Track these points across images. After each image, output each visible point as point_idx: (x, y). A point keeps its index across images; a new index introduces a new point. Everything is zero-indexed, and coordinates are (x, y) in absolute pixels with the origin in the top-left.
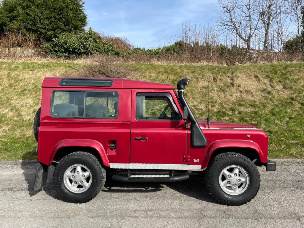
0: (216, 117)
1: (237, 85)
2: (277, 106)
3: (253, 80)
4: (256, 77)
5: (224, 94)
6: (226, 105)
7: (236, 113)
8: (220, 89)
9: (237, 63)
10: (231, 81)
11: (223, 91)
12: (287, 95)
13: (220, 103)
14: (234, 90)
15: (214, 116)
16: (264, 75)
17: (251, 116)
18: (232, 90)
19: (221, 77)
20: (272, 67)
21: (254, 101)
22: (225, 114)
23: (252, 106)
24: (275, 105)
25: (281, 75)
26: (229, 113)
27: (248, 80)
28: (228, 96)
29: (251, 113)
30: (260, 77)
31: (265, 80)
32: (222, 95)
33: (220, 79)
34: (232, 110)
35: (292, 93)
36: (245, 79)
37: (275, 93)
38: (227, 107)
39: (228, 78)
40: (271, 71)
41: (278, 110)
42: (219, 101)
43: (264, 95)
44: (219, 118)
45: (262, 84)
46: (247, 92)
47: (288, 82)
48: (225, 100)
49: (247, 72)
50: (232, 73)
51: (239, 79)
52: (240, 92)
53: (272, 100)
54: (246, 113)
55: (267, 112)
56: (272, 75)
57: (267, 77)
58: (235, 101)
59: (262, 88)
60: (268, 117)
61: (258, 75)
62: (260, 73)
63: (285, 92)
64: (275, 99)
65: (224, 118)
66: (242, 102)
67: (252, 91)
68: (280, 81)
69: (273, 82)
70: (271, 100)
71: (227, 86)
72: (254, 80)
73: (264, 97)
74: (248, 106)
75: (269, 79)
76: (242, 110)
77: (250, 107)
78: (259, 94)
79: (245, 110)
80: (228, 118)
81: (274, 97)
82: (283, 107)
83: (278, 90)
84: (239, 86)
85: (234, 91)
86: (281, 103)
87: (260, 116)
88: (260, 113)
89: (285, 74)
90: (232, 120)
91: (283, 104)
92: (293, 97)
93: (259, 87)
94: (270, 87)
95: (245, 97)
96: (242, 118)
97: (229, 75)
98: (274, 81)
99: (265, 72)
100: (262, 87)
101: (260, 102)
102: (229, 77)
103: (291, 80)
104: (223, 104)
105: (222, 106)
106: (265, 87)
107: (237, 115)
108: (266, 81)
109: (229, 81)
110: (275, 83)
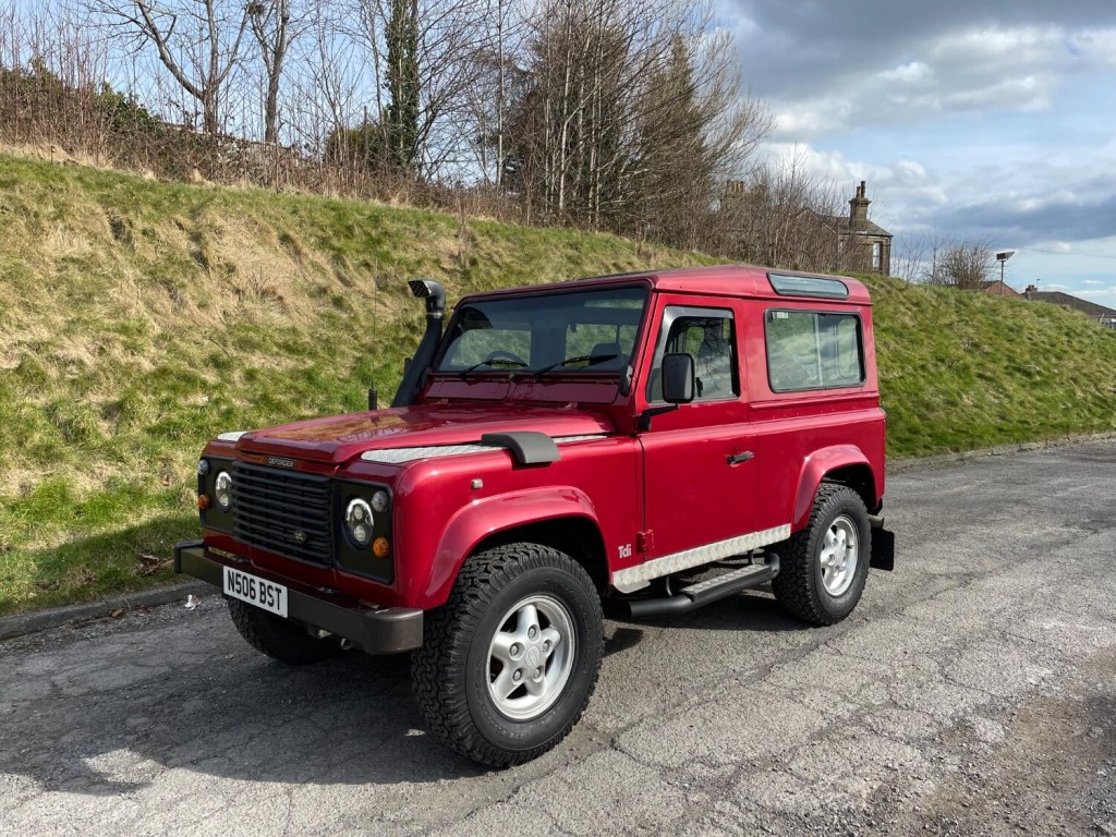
0: (154, 394)
1: (221, 263)
2: (372, 351)
3: (276, 250)
4: (285, 239)
5: (171, 297)
6: (189, 342)
7: (237, 375)
8: (151, 273)
9: (197, 175)
10: (194, 247)
11: (167, 283)
12: (394, 314)
13: (163, 337)
14: (209, 282)
15: (146, 393)
16: (311, 236)
17: (296, 388)
18: (202, 283)
19: (147, 225)
20: (333, 209)
21: (294, 330)
22: (190, 382)
23: (291, 349)
24: (363, 346)
25: (366, 243)
26: (207, 377)
27: (260, 250)
28: (192, 305)
29: (291, 378)
30: (299, 242)
31: (318, 254)
32: (164, 301)
33: (144, 233)
34: (216, 362)
35: (407, 307)
36: (245, 242)
37: (355, 302)
38: (194, 351)
39: (177, 231)
40: (332, 226)
41: (377, 365)
42: (157, 327)
43: (322, 310)
44: (168, 401)
45: (310, 268)
46: (265, 293)
47: (390, 269)
48: (180, 322)
49: (249, 216)
50: (194, 213)
51: (224, 241)
52: (237, 291)
53: (352, 330)
54: (274, 378)
55: (345, 373)
56: (339, 240)
57: (324, 243)
58: (222, 328)
59: (314, 283)
60: (349, 389)
61: (291, 233)
62: (298, 228)
63: (388, 303)
64: (362, 327)
65: (191, 400)
66: (251, 334)
67: (280, 292)
68: (367, 265)
69: (345, 266)
70: (348, 328)
71: (180, 263)
72: (280, 250)
73: (325, 316)
74: (275, 349)
75: (332, 252)
76: (257, 366)
77: (281, 352)
78: (304, 302)
79: (268, 365)
80: (206, 399)
81: (355, 318)
82: (389, 356)
83: (365, 296)
84: (231, 269)
85: (211, 286)
86: (380, 342)
87: (326, 389)
88: (323, 375)
89: (379, 242)
90: (224, 407)
91: (386, 343)
92: (413, 321)
93: (301, 280)
94: (339, 283)
95: (259, 314)
96: (265, 397)
97: (181, 219)
98: (348, 263)
99: (312, 225)
100: (310, 279)
101: (312, 336)
102: (180, 226)
103: (399, 263)
104: (177, 341)
105: (172, 349)
106: (321, 281)
107: (239, 386)
108: (321, 258)
109: (184, 244)
110: (351, 268)
